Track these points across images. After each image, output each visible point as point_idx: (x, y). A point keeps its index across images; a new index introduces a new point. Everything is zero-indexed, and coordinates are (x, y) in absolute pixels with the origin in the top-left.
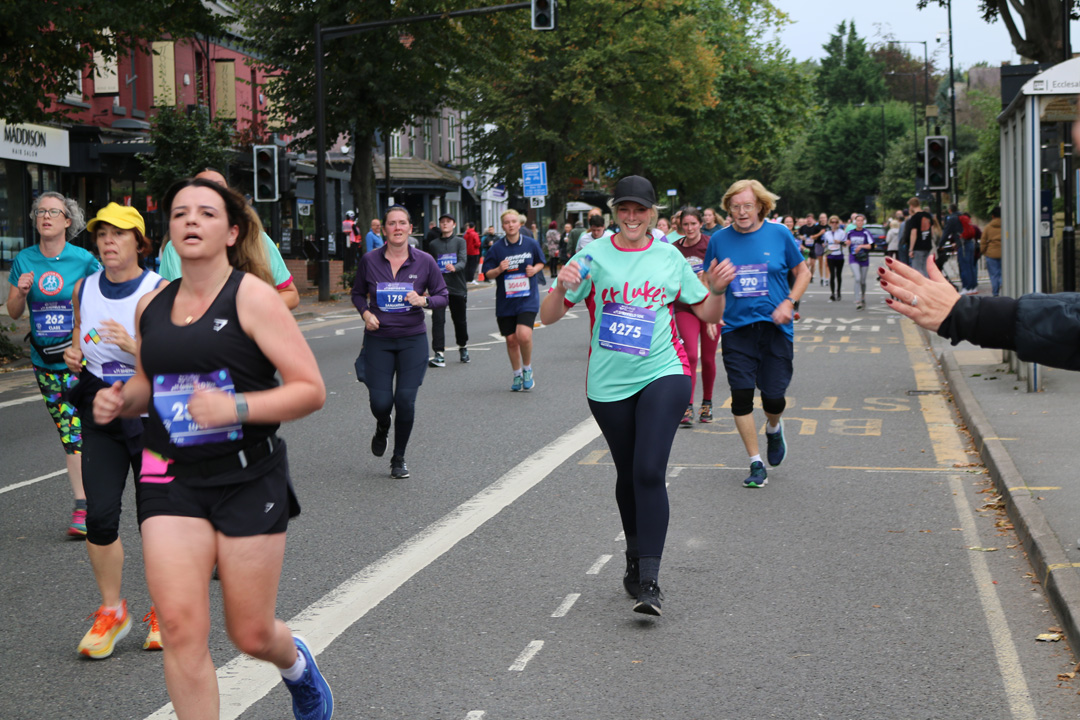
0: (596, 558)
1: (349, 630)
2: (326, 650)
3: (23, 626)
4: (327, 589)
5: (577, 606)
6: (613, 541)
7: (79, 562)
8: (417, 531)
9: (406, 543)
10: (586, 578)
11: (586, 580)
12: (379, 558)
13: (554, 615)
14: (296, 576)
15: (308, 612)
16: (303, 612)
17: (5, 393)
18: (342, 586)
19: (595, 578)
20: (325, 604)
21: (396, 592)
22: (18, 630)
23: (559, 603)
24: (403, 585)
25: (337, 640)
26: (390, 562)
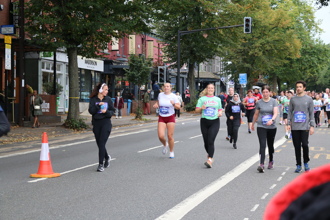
0: (264, 194)
1: (189, 212)
2: (182, 218)
3: (92, 207)
4: (182, 200)
5: (258, 208)
6: (269, 189)
7: (108, 189)
8: (209, 184)
9: (205, 187)
10: (261, 200)
11: (261, 201)
12: (197, 191)
13: (251, 211)
14: (172, 196)
15: (176, 206)
16: (175, 206)
17: (84, 138)
18: (186, 199)
19: (263, 200)
20: (181, 204)
21: (203, 202)
22: (90, 208)
23: (253, 207)
24: (205, 200)
25: (185, 215)
26: (201, 193)
